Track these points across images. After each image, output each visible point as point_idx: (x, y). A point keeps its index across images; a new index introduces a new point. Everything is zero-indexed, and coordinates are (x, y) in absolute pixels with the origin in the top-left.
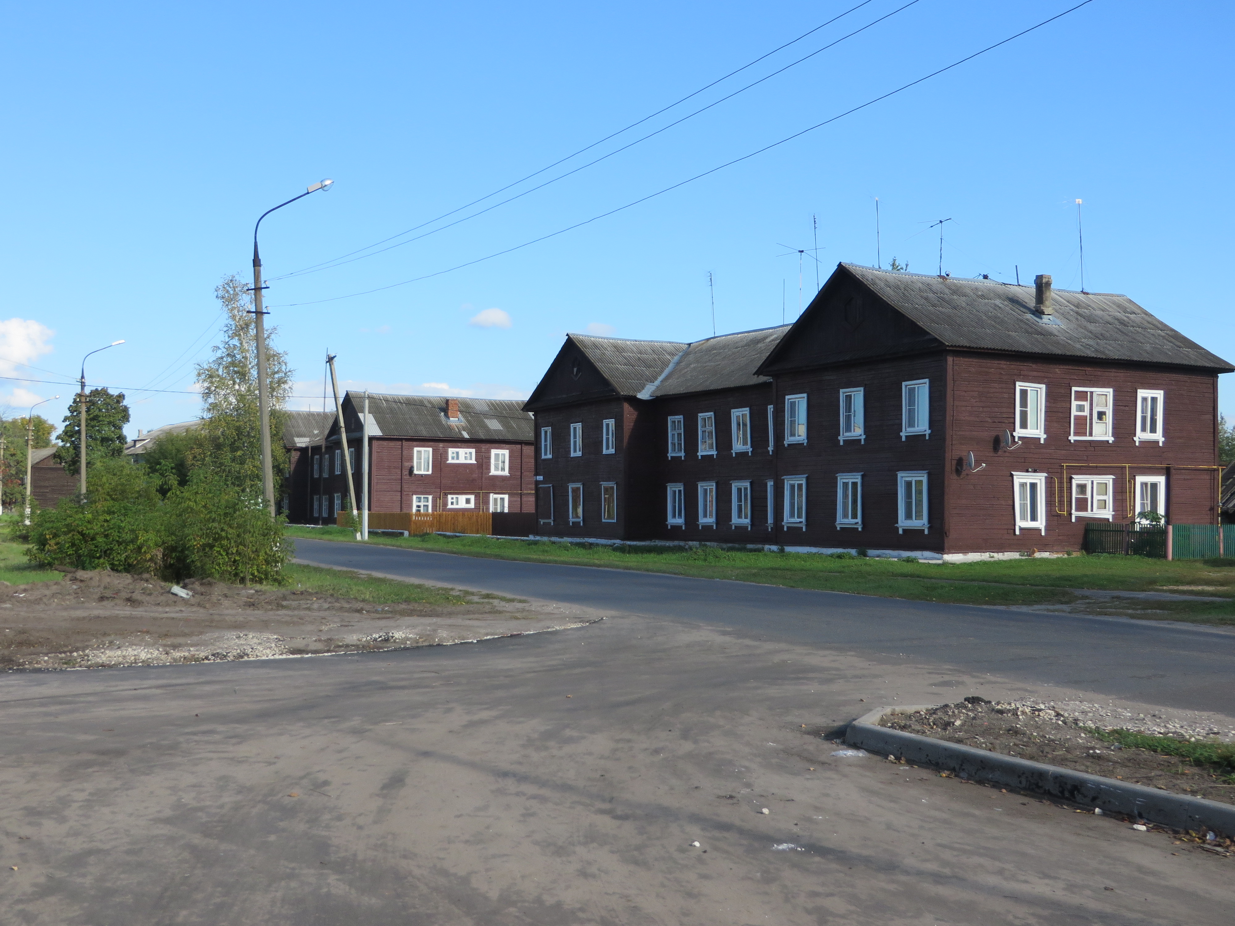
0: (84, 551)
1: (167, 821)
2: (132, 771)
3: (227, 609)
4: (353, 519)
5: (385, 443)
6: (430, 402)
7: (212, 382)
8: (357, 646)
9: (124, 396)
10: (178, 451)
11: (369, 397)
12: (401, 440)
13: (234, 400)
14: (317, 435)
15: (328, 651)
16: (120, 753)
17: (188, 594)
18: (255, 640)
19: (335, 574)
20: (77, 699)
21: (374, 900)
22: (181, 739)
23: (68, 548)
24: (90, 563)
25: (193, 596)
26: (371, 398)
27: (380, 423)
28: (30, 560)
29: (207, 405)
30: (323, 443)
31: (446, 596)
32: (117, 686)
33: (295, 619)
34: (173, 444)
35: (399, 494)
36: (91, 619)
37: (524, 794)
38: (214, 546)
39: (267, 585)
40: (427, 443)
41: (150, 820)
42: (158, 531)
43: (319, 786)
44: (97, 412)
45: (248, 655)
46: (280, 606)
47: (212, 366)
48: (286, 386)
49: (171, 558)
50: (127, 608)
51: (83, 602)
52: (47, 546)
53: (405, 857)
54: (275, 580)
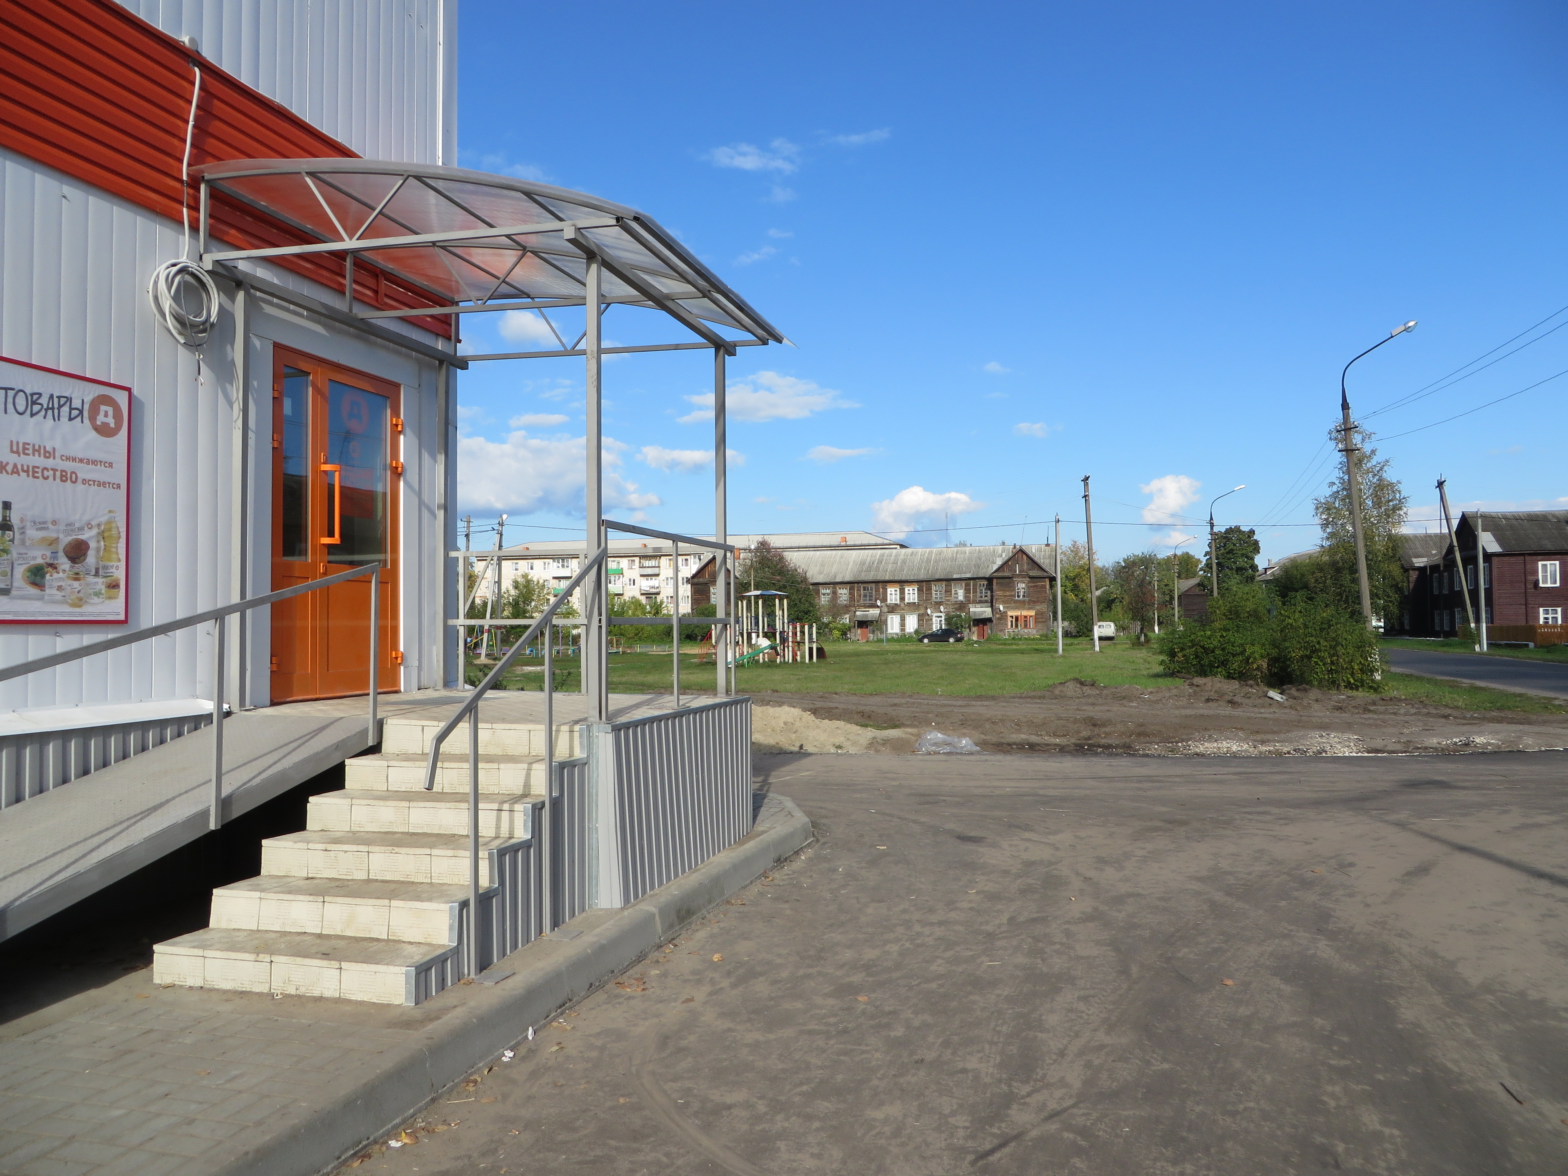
0: (1205, 661)
1: (1201, 880)
2: (1188, 838)
3: (1317, 711)
4: (1471, 633)
5: (1506, 559)
6: (1554, 516)
7: (1329, 514)
8: (1436, 749)
9: (1254, 531)
10: (1303, 575)
11: (1481, 516)
12: (1524, 555)
13: (1351, 529)
14: (1435, 555)
15: (1405, 752)
16: (1182, 823)
17: (1282, 698)
18: (1337, 740)
19: (1436, 683)
20: (1166, 779)
21: (1353, 967)
22: (1237, 817)
23: (1193, 659)
24: (1211, 671)
25: (1287, 700)
26: (1484, 517)
27: (1499, 540)
28: (1164, 669)
29: (1325, 535)
30: (1441, 562)
31: (1546, 705)
32: (1202, 771)
33: (1379, 722)
34: (1297, 570)
35: (1524, 607)
36: (1196, 717)
37: (1553, 896)
38: (1312, 657)
39: (1363, 691)
40: (1553, 557)
41: (1188, 877)
42: (1264, 645)
43: (1344, 866)
44: (1232, 546)
45: (1326, 752)
46: (1366, 710)
47: (1329, 499)
48: (1402, 513)
49: (1275, 667)
50: (1229, 709)
51: (1192, 703)
52: (1176, 658)
53: (1400, 935)
54: (1371, 687)
